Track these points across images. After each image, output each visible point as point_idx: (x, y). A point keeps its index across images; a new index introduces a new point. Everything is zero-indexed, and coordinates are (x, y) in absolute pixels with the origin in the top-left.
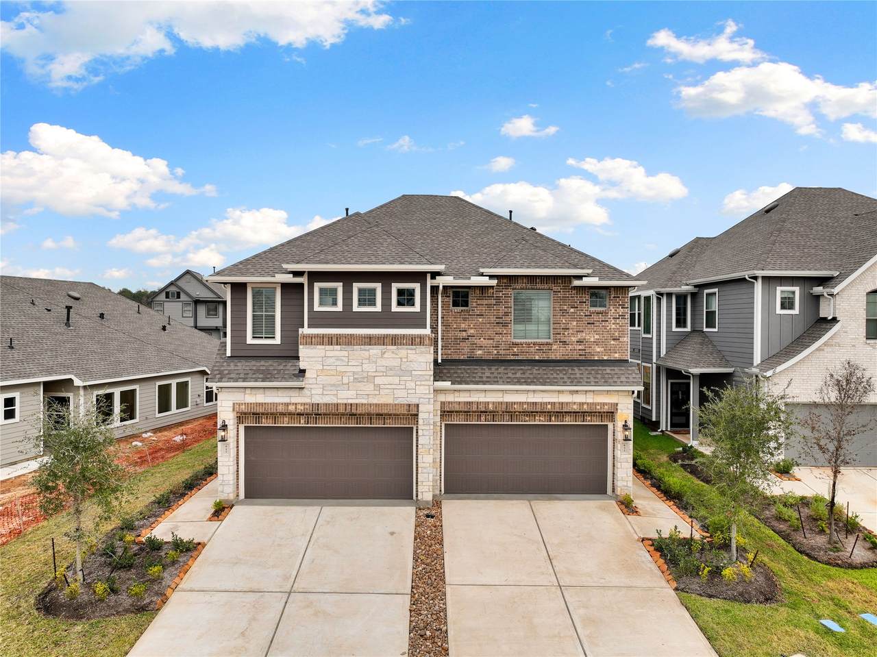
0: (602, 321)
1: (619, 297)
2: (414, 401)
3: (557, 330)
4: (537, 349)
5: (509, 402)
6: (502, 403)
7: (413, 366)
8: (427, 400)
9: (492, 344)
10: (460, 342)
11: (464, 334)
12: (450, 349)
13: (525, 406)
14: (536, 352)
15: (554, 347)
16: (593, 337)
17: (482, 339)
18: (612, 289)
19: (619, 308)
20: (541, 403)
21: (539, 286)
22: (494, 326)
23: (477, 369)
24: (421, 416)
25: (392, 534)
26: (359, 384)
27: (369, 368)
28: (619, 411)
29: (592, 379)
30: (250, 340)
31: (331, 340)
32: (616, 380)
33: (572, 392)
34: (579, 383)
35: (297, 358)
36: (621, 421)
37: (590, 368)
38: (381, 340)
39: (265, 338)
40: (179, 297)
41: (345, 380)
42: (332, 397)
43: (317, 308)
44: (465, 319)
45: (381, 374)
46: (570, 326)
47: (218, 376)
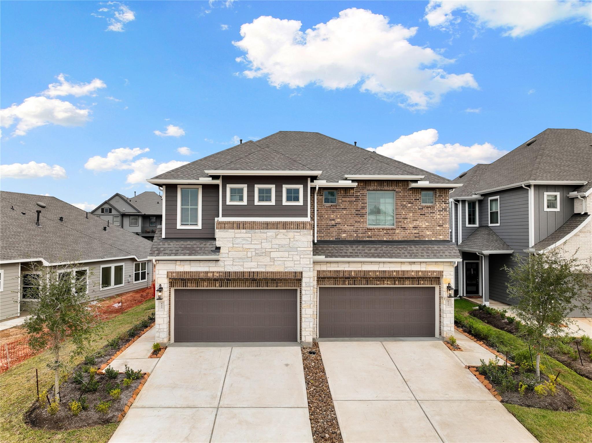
0: (431, 213)
1: (442, 196)
2: (298, 269)
3: (399, 219)
4: (385, 233)
5: (366, 271)
6: (361, 271)
7: (298, 244)
8: (309, 269)
9: (353, 229)
10: (330, 228)
11: (333, 222)
12: (323, 233)
13: (378, 273)
14: (384, 235)
15: (397, 231)
16: (424, 224)
17: (346, 226)
18: (437, 190)
19: (442, 203)
20: (389, 271)
21: (386, 188)
22: (354, 216)
23: (343, 247)
24: (304, 280)
25: (287, 365)
26: (259, 258)
27: (266, 245)
28: (444, 276)
29: (425, 254)
30: (179, 227)
31: (239, 226)
32: (442, 254)
33: (411, 263)
34: (416, 257)
35: (215, 239)
36: (446, 284)
37: (422, 246)
38: (275, 226)
39: (190, 224)
40: (110, 212)
41: (249, 255)
42: (240, 267)
43: (228, 203)
44: (333, 212)
45: (275, 250)
46: (408, 216)
47: (156, 252)
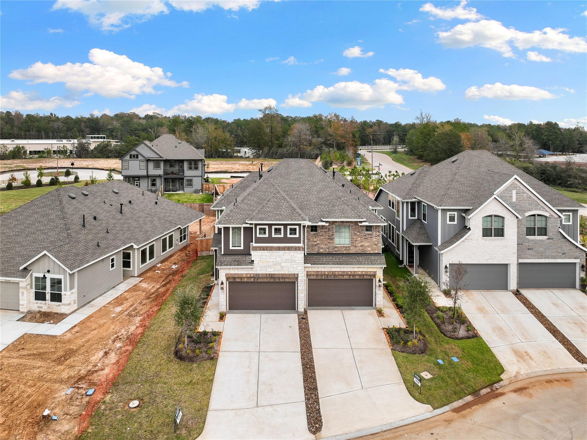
0: (371, 237)
1: (377, 228)
2: (296, 272)
3: (353, 242)
4: (345, 249)
5: (334, 271)
6: (331, 272)
7: (296, 259)
8: (302, 272)
9: (327, 247)
10: (314, 246)
11: (316, 243)
12: (310, 250)
13: (340, 273)
15: (352, 248)
16: (367, 244)
17: (323, 245)
18: (374, 226)
19: (377, 232)
20: (347, 271)
21: (345, 224)
22: (327, 240)
23: (320, 258)
24: (299, 278)
26: (275, 266)
27: (278, 259)
28: (377, 274)
29: (366, 262)
30: (231, 248)
31: (264, 249)
32: (376, 262)
33: (358, 267)
34: (361, 264)
35: (251, 255)
36: (378, 278)
37: (365, 257)
38: (284, 249)
39: (237, 246)
41: (270, 264)
42: (264, 271)
43: (258, 236)
44: (316, 237)
45: (284, 262)
46: (358, 240)
47: (220, 263)
